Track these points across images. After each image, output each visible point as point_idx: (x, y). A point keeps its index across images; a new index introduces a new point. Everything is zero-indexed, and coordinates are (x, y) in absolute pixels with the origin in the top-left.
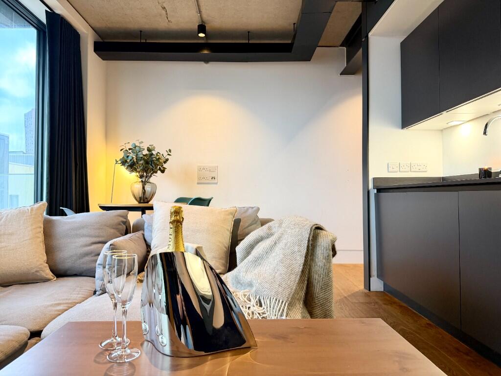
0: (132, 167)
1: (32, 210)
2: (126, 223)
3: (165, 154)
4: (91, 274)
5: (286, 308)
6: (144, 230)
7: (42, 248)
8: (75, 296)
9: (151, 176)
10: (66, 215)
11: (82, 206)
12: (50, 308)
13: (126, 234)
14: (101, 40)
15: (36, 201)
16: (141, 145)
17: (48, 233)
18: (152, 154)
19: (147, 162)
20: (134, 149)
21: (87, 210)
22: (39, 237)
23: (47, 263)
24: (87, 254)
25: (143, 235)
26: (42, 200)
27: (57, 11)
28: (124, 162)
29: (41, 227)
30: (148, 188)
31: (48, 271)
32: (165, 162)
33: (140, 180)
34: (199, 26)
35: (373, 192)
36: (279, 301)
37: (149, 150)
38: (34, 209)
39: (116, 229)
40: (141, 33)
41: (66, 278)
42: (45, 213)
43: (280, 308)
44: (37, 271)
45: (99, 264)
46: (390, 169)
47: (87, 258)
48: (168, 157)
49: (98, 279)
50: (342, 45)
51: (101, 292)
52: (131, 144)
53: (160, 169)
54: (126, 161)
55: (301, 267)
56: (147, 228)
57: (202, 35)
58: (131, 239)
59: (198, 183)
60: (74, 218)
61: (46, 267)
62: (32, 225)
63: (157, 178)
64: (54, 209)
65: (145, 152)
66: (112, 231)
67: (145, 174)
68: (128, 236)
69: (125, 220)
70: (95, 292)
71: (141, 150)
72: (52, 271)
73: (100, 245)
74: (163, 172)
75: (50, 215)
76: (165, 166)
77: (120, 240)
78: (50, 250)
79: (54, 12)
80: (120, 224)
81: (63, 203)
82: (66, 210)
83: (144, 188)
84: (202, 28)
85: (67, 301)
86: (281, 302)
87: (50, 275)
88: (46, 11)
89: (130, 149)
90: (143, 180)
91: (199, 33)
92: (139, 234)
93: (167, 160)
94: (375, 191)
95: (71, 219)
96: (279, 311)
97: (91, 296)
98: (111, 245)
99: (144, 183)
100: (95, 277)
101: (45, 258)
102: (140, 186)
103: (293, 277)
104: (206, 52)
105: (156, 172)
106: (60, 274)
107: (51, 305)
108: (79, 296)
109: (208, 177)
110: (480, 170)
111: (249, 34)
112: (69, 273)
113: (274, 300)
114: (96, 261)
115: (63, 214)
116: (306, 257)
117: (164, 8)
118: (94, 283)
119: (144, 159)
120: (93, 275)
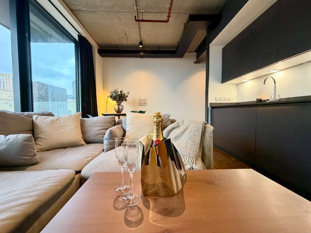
0: (114, 98)
1: (75, 115)
2: (114, 121)
3: (127, 94)
4: (102, 142)
5: (195, 160)
6: (122, 124)
7: (80, 131)
8: (96, 153)
9: (121, 103)
10: (89, 118)
11: (95, 114)
12: (85, 159)
13: (115, 125)
14: (100, 48)
15: (77, 111)
16: (118, 90)
17: (82, 125)
18: (122, 94)
19: (120, 97)
20: (115, 92)
21: (97, 116)
22: (78, 127)
23: (82, 138)
24: (99, 134)
25: (122, 126)
26: (79, 111)
27: (82, 35)
28: (111, 97)
29: (79, 123)
30: (120, 107)
31: (83, 141)
32: (127, 97)
33: (117, 104)
34: (140, 42)
35: (210, 108)
36: (191, 157)
37: (121, 92)
38: (76, 115)
39: (110, 123)
40: (117, 46)
41: (91, 144)
42: (81, 117)
43: (192, 161)
44: (78, 142)
45: (105, 139)
46: (217, 100)
47: (100, 136)
48: (128, 95)
49: (105, 145)
50: (195, 52)
51: (106, 150)
52: (114, 90)
53: (125, 100)
54: (112, 97)
55: (200, 142)
56: (123, 123)
57: (141, 46)
58: (117, 128)
59: (139, 105)
60: (93, 119)
61: (82, 140)
62: (75, 122)
63: (123, 103)
64: (84, 115)
65: (119, 93)
66: (109, 124)
67: (119, 102)
68: (116, 126)
69: (114, 120)
70: (104, 150)
71: (118, 92)
72: (85, 141)
73: (104, 130)
74: (126, 101)
75: (83, 118)
76: (126, 98)
77: (113, 128)
78: (83, 133)
79: (81, 35)
80: (112, 121)
81: (88, 112)
82: (89, 116)
83: (119, 107)
84: (141, 43)
85: (92, 155)
86: (192, 158)
87: (84, 143)
88: (78, 35)
89: (113, 92)
90: (119, 104)
91: (140, 45)
92: (120, 125)
93: (127, 96)
94: (211, 108)
95: (91, 119)
96: (191, 162)
97: (102, 152)
98: (110, 130)
99: (119, 105)
100: (103, 143)
101: (82, 136)
102: (117, 106)
103: (196, 146)
104: (142, 53)
105: (123, 101)
106: (88, 142)
107: (85, 158)
108: (97, 152)
109: (142, 103)
110: (257, 99)
111: (159, 46)
112: (92, 142)
113: (188, 156)
114: (104, 137)
115: (88, 117)
116: (201, 137)
117: (126, 34)
118: (103, 146)
119: (119, 96)
120: (102, 143)
